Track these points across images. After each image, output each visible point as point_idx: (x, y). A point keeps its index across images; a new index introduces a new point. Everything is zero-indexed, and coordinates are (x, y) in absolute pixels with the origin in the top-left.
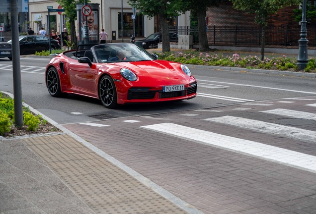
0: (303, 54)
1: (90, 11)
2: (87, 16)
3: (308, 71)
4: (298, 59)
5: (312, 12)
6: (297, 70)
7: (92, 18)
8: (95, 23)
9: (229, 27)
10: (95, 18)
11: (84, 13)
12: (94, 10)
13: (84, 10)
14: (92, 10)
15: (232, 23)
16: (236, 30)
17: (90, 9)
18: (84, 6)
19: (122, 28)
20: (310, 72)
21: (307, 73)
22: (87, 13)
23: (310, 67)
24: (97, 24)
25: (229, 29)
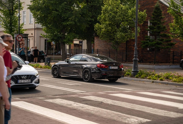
0: (135, 67)
1: (21, 38)
2: (19, 41)
3: (137, 77)
4: (133, 70)
5: (151, 43)
6: (132, 76)
7: (23, 42)
8: (25, 46)
9: (107, 50)
10: (25, 42)
11: (18, 39)
12: (25, 38)
13: (18, 37)
14: (23, 38)
15: (109, 48)
16: (110, 52)
17: (21, 37)
18: (18, 35)
19: (47, 49)
20: (138, 78)
21: (136, 78)
22: (19, 40)
23: (138, 75)
24: (27, 46)
25: (107, 52)
